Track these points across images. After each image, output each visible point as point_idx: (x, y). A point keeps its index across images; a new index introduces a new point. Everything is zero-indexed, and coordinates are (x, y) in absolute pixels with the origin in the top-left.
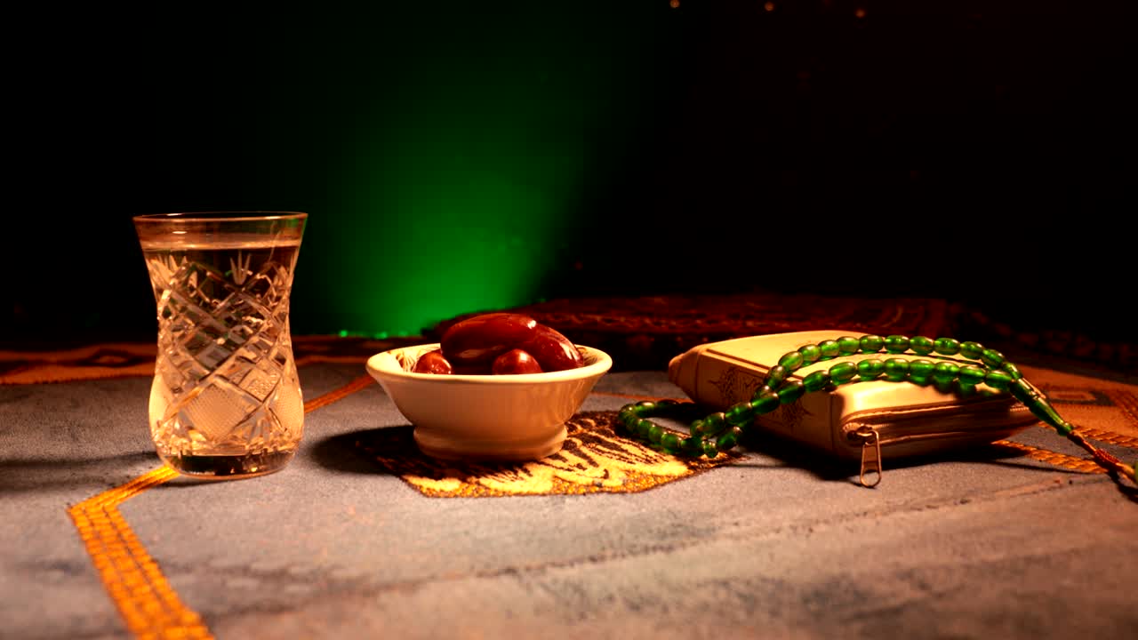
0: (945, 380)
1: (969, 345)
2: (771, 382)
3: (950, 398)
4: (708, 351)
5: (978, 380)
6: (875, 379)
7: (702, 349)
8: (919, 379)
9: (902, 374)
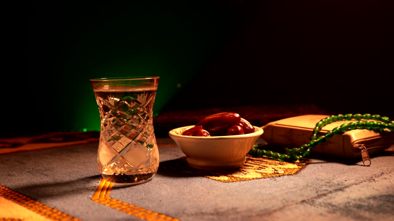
0: (376, 128)
1: (375, 116)
2: (316, 132)
3: (378, 134)
4: (276, 124)
5: (385, 127)
6: (356, 129)
7: (273, 123)
8: (369, 128)
9: (364, 127)
